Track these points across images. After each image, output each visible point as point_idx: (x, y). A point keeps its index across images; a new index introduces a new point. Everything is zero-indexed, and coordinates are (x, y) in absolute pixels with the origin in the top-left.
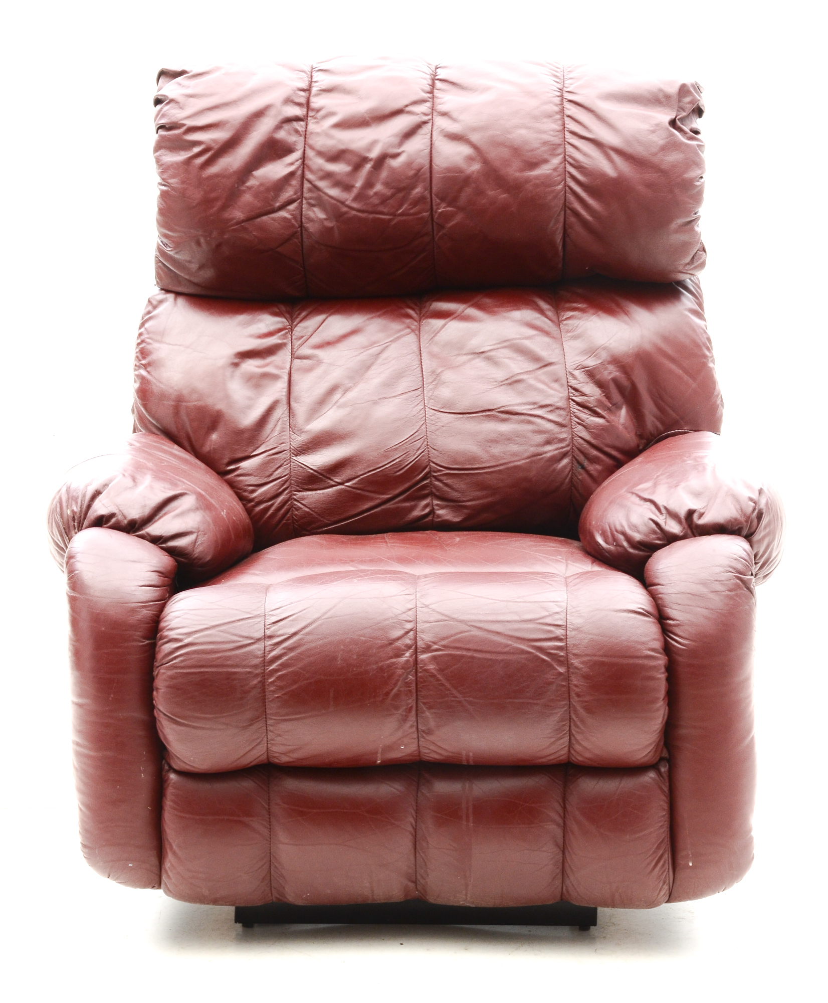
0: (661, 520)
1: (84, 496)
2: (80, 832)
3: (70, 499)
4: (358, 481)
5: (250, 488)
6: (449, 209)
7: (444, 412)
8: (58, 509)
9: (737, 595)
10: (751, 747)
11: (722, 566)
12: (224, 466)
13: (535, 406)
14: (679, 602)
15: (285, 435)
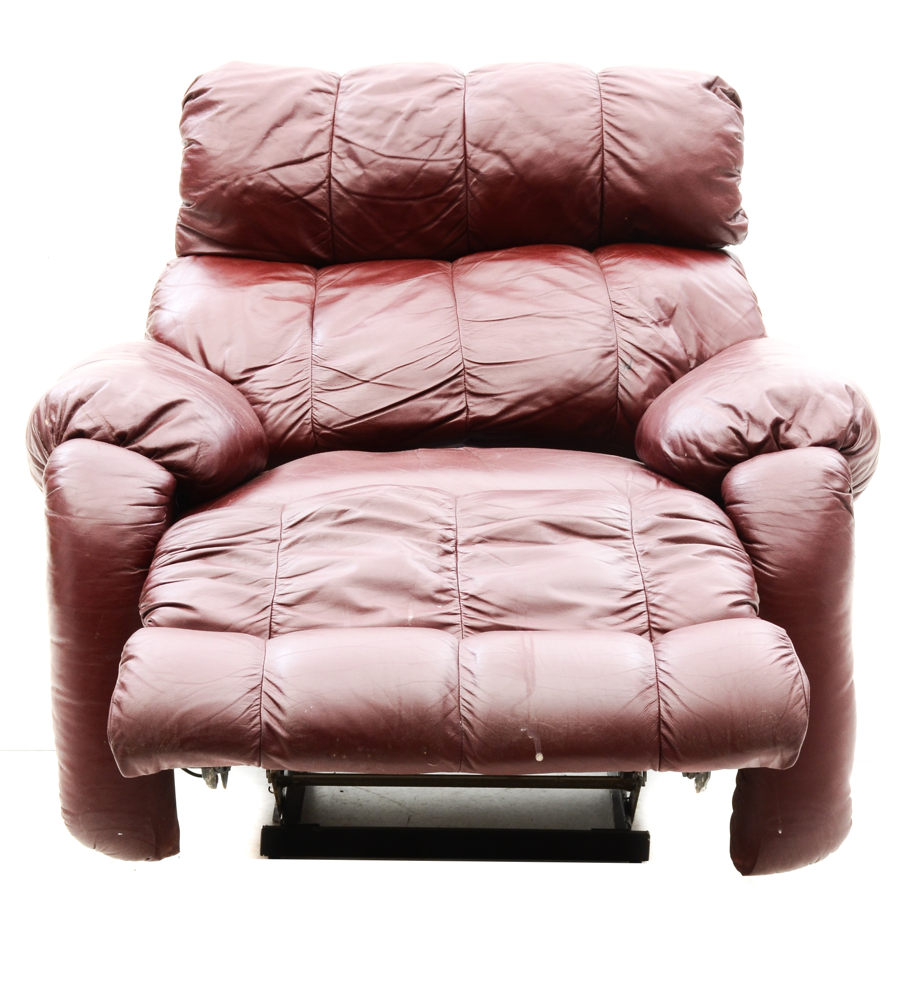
0: (742, 427)
1: (65, 404)
2: (60, 795)
3: (48, 408)
6: (482, 154)
8: (36, 421)
9: (836, 515)
10: (850, 694)
11: (817, 482)
14: (767, 522)
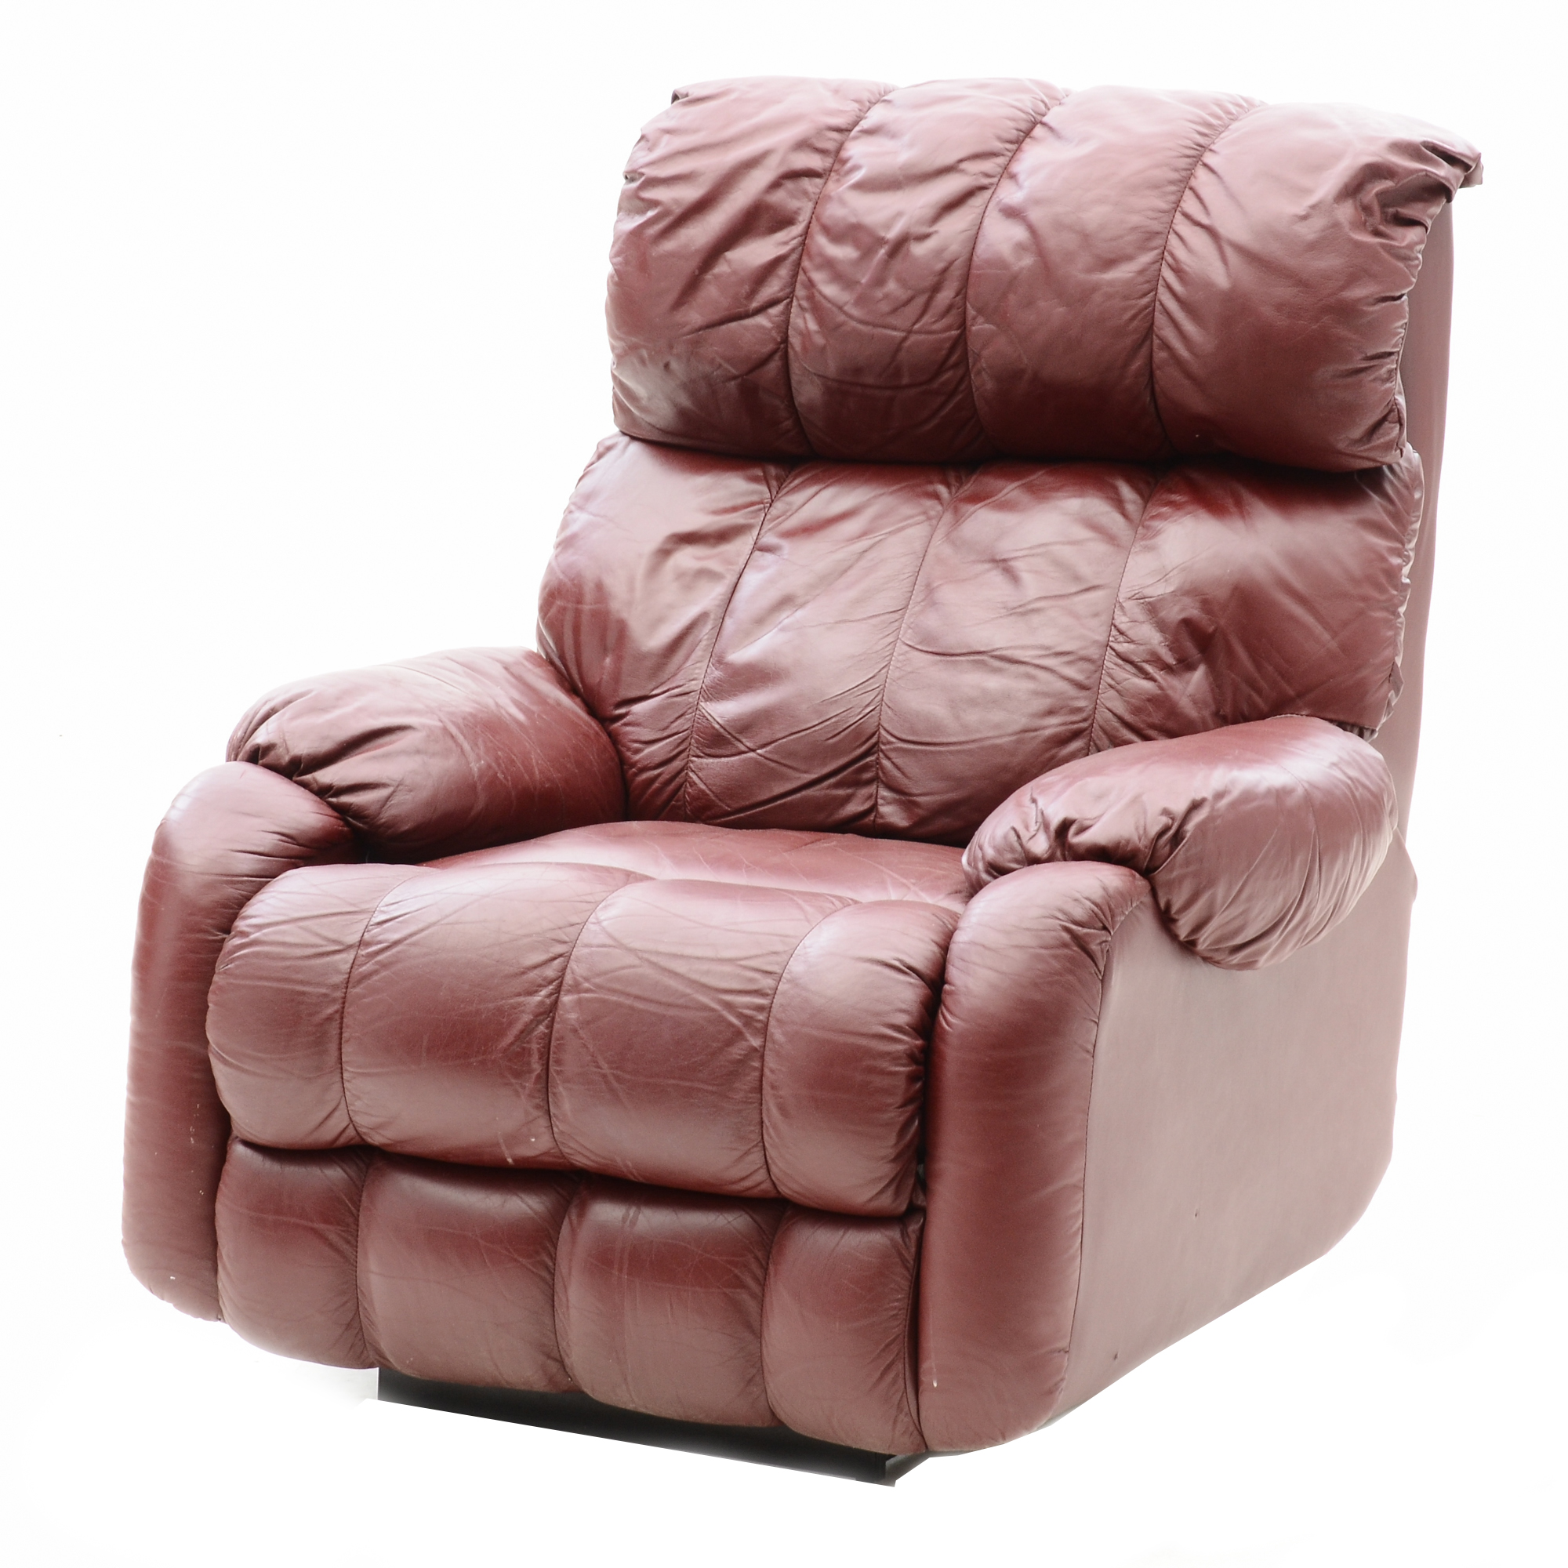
0: (1029, 831)
4: (775, 748)
5: (636, 745)
6: (987, 326)
7: (921, 651)
12: (612, 708)
13: (1048, 652)
15: (700, 668)
